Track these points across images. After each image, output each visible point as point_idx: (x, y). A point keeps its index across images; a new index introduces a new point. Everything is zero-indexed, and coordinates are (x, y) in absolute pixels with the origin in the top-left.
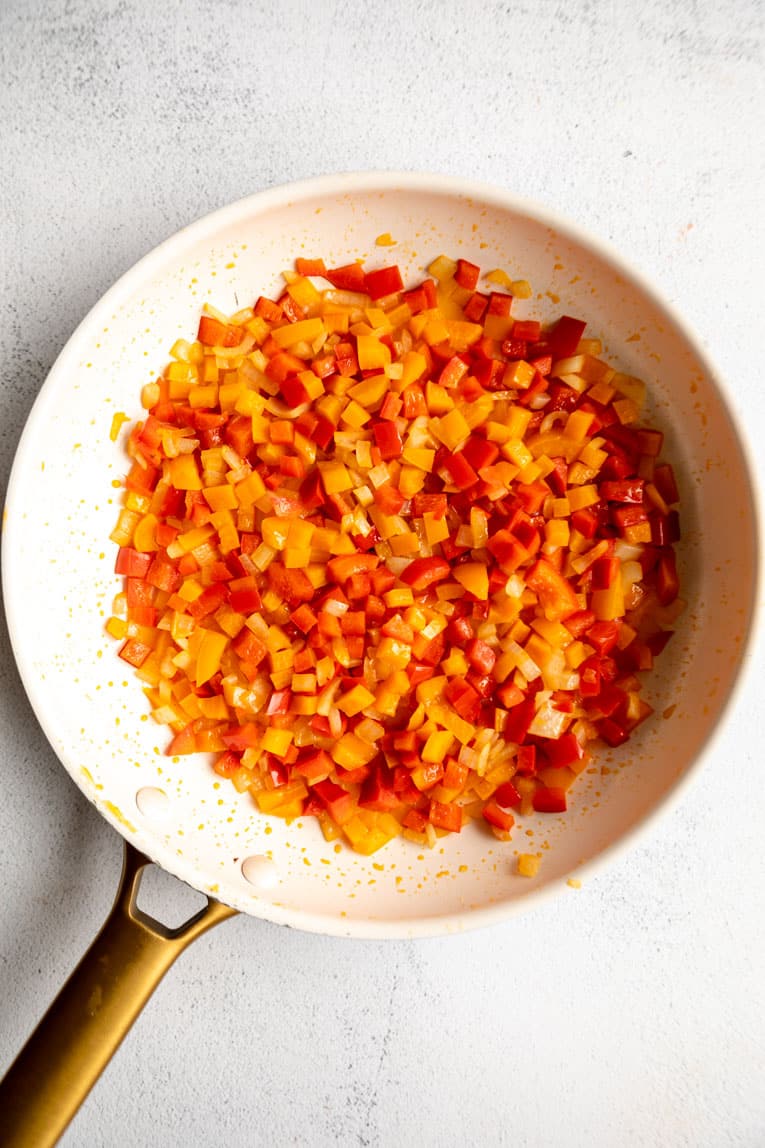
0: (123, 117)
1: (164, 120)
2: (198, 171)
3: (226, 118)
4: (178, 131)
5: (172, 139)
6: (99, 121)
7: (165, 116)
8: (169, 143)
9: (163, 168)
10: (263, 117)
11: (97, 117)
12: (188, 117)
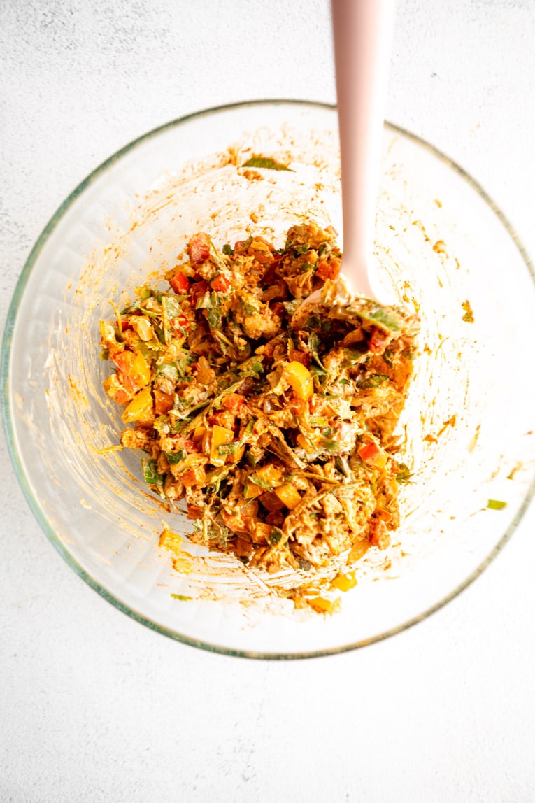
0: (75, 48)
1: (104, 51)
2: (128, 87)
3: (148, 49)
4: (114, 58)
5: (110, 64)
6: (58, 52)
7: (105, 48)
8: (108, 68)
9: (104, 85)
10: (174, 49)
11: (57, 49)
12: (121, 49)
